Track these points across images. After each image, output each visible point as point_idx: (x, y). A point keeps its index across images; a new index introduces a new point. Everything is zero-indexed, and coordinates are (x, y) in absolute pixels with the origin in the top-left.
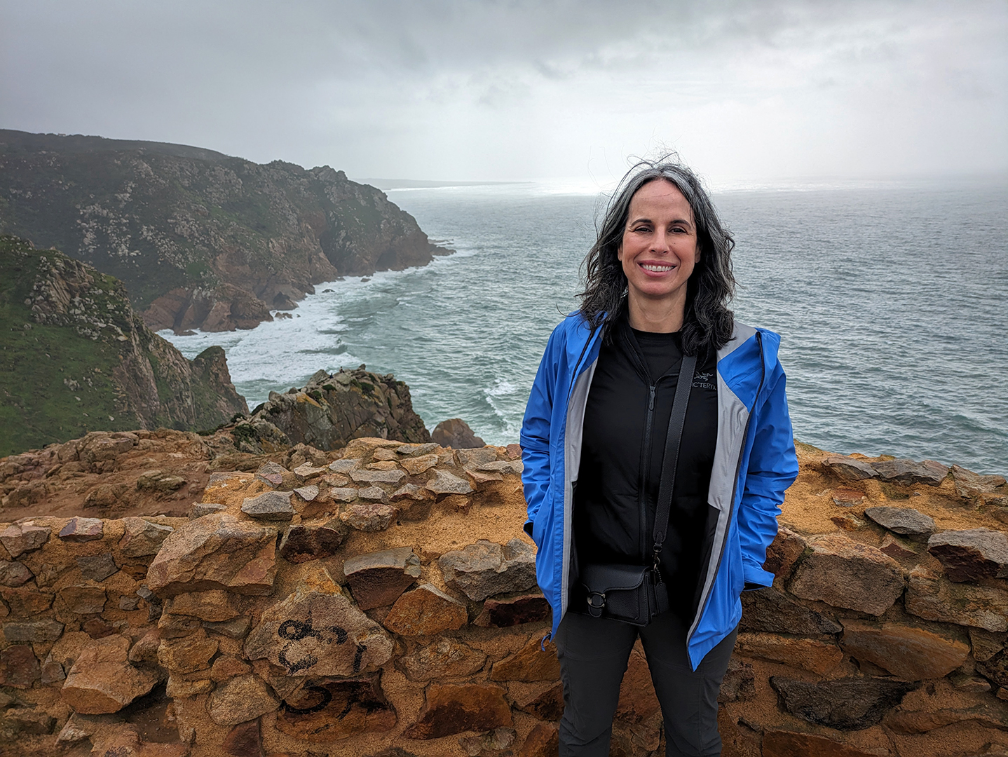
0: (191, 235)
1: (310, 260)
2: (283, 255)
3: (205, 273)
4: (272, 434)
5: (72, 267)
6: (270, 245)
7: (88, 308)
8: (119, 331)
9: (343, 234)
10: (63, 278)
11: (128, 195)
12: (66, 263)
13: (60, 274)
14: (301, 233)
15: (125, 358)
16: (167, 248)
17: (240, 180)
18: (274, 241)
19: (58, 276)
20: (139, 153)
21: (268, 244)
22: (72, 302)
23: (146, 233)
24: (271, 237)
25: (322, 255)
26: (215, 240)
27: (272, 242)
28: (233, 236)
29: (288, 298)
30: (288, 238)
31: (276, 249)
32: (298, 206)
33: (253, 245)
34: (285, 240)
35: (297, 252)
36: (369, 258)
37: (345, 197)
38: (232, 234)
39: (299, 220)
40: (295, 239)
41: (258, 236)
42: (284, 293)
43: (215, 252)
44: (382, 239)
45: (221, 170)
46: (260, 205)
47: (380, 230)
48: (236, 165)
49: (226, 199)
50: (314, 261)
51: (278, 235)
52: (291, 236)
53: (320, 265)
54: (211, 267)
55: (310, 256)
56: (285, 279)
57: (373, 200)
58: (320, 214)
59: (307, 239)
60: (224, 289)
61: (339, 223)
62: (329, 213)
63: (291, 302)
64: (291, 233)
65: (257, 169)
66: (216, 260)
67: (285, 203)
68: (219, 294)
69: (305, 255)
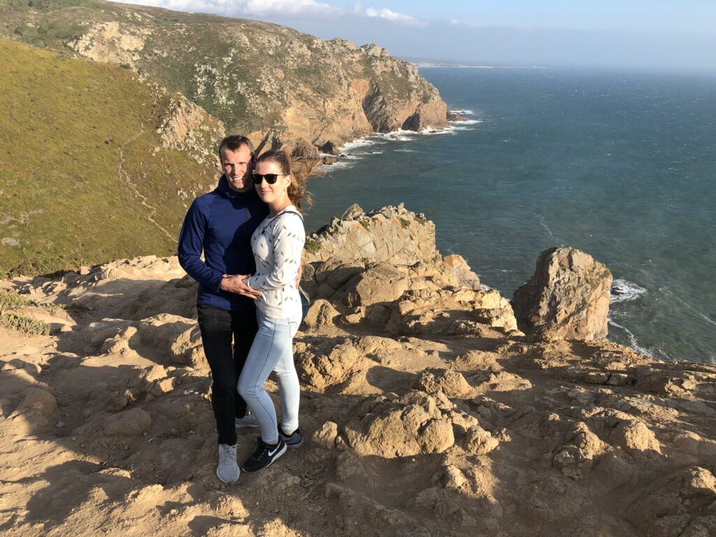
0: (271, 93)
1: (353, 118)
2: (334, 113)
3: (278, 121)
5: (190, 107)
6: (326, 104)
7: (198, 139)
9: (381, 99)
10: (183, 115)
11: (230, 58)
12: (186, 104)
13: (182, 112)
14: (349, 96)
16: (253, 101)
17: (309, 52)
18: (328, 100)
19: (180, 114)
20: (241, 27)
21: (324, 103)
22: (188, 135)
23: (241, 87)
24: (328, 97)
25: (363, 114)
26: (287, 96)
28: (300, 95)
29: (334, 146)
30: (340, 99)
31: (329, 107)
32: (350, 75)
33: (313, 102)
34: (336, 100)
35: (345, 110)
36: (398, 119)
37: (385, 69)
38: (299, 92)
39: (349, 85)
40: (345, 100)
41: (317, 97)
42: (331, 142)
43: (286, 106)
44: (410, 103)
45: (296, 44)
46: (322, 71)
47: (409, 98)
48: (308, 40)
49: (298, 66)
50: (356, 119)
51: (333, 96)
52: (342, 98)
53: (361, 121)
54: (282, 117)
55: (354, 114)
56: (333, 131)
57: (407, 72)
58: (366, 82)
59: (353, 101)
60: (290, 135)
61: (379, 90)
62: (372, 82)
63: (336, 150)
64: (342, 95)
65: (323, 43)
66: (286, 112)
67: (340, 71)
68: (286, 139)
69: (350, 113)
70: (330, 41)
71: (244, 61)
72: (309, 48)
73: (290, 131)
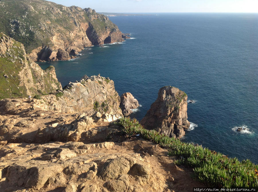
0: (46, 30)
1: (83, 39)
2: (74, 37)
3: (49, 42)
4: (69, 96)
5: (7, 38)
7: (12, 52)
8: (21, 59)
9: (94, 31)
10: (5, 42)
11: (26, 16)
12: (6, 37)
13: (4, 41)
14: (80, 30)
15: (23, 68)
16: (38, 33)
17: (61, 12)
18: (71, 32)
19: (3, 42)
20: (30, 3)
21: (69, 33)
22: (7, 50)
23: (31, 28)
25: (87, 37)
26: (52, 31)
27: (71, 33)
28: (58, 30)
29: (75, 51)
30: (76, 32)
31: (72, 35)
32: (79, 21)
33: (65, 33)
34: (75, 32)
35: (79, 36)
36: (102, 39)
37: (95, 18)
38: (58, 29)
39: (80, 25)
40: (78, 32)
41: (66, 31)
42: (74, 50)
43: (52, 35)
44: (106, 32)
45: (55, 9)
46: (67, 20)
47: (106, 30)
48: (60, 7)
49: (56, 18)
50: (84, 39)
51: (73, 30)
52: (77, 31)
53: (86, 40)
54: (51, 40)
55: (83, 37)
56: (74, 45)
57: (104, 19)
58: (87, 24)
59: (82, 32)
60: (55, 47)
61: (93, 27)
62: (89, 24)
63: (76, 53)
64: (77, 30)
65: (67, 8)
66: (52, 38)
67: (75, 20)
68: (53, 49)
69: (81, 37)
70: (70, 7)
71: (32, 17)
72: (61, 10)
73: (55, 46)
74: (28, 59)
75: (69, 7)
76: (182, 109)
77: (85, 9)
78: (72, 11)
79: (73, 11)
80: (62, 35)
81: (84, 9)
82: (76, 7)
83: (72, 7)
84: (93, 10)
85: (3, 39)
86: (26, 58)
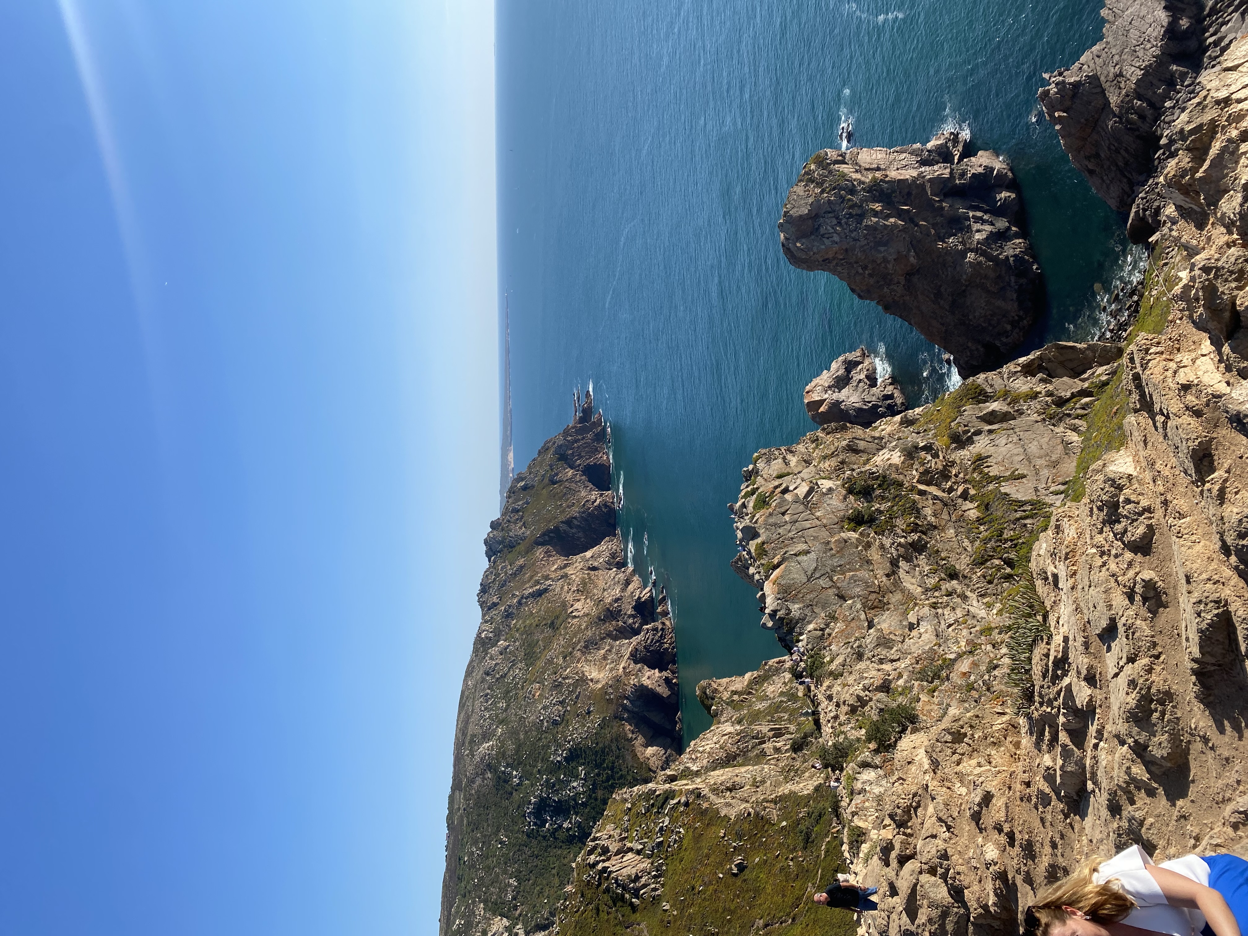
0: (563, 703)
1: (594, 569)
2: (588, 601)
3: (607, 693)
4: (821, 630)
5: (595, 848)
6: (577, 614)
7: (644, 834)
8: (672, 802)
9: (565, 527)
10: (608, 859)
11: (514, 773)
12: (590, 853)
13: (604, 861)
14: (562, 577)
15: (707, 799)
16: (576, 734)
17: (499, 643)
18: (571, 610)
19: (606, 864)
20: (467, 755)
21: (575, 617)
22: (639, 852)
23: (558, 756)
24: (566, 612)
25: (589, 554)
26: (567, 678)
27: (572, 612)
28: (565, 658)
29: (639, 598)
30: (568, 592)
31: (580, 607)
32: (531, 577)
33: (575, 635)
34: (570, 597)
35: (584, 584)
36: (593, 497)
38: (561, 658)
39: (547, 578)
40: (569, 584)
41: (566, 628)
42: (634, 603)
43: (583, 680)
44: (570, 480)
45: (489, 663)
46: (529, 622)
47: (560, 482)
48: (482, 645)
49: (520, 661)
50: (596, 564)
51: (564, 605)
52: (566, 587)
53: (600, 557)
54: (599, 686)
55: (589, 569)
56: (617, 600)
57: (525, 488)
58: (540, 552)
59: (569, 571)
60: (627, 674)
61: (551, 531)
62: (539, 543)
63: (645, 594)
64: (562, 588)
65: (486, 622)
66: (592, 680)
67: (526, 592)
68: (633, 681)
69: (588, 574)
70: (483, 610)
71: (518, 750)
72: (494, 644)
73: (620, 671)
74: (672, 779)
75: (484, 615)
76: (878, 169)
77: (489, 555)
78: (495, 605)
79: (495, 599)
80: (582, 644)
81: (489, 561)
82: (484, 589)
83: (482, 604)
84: (494, 525)
85: (598, 863)
86: (667, 786)
